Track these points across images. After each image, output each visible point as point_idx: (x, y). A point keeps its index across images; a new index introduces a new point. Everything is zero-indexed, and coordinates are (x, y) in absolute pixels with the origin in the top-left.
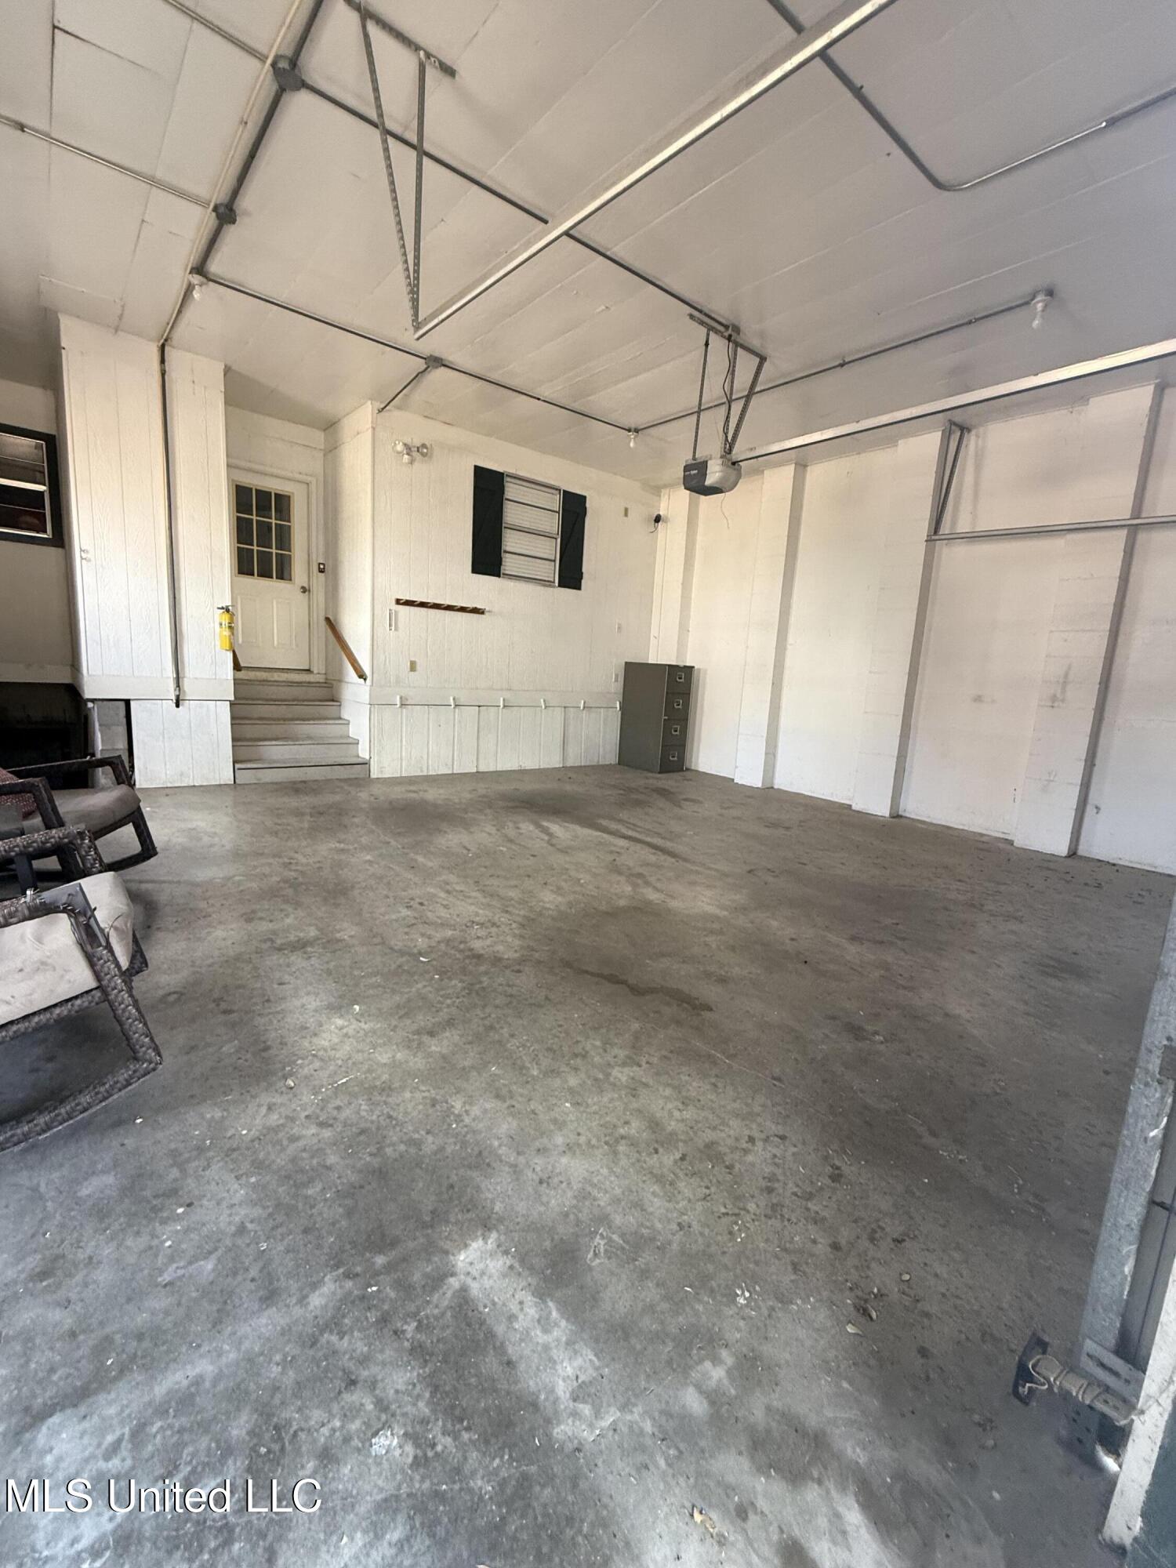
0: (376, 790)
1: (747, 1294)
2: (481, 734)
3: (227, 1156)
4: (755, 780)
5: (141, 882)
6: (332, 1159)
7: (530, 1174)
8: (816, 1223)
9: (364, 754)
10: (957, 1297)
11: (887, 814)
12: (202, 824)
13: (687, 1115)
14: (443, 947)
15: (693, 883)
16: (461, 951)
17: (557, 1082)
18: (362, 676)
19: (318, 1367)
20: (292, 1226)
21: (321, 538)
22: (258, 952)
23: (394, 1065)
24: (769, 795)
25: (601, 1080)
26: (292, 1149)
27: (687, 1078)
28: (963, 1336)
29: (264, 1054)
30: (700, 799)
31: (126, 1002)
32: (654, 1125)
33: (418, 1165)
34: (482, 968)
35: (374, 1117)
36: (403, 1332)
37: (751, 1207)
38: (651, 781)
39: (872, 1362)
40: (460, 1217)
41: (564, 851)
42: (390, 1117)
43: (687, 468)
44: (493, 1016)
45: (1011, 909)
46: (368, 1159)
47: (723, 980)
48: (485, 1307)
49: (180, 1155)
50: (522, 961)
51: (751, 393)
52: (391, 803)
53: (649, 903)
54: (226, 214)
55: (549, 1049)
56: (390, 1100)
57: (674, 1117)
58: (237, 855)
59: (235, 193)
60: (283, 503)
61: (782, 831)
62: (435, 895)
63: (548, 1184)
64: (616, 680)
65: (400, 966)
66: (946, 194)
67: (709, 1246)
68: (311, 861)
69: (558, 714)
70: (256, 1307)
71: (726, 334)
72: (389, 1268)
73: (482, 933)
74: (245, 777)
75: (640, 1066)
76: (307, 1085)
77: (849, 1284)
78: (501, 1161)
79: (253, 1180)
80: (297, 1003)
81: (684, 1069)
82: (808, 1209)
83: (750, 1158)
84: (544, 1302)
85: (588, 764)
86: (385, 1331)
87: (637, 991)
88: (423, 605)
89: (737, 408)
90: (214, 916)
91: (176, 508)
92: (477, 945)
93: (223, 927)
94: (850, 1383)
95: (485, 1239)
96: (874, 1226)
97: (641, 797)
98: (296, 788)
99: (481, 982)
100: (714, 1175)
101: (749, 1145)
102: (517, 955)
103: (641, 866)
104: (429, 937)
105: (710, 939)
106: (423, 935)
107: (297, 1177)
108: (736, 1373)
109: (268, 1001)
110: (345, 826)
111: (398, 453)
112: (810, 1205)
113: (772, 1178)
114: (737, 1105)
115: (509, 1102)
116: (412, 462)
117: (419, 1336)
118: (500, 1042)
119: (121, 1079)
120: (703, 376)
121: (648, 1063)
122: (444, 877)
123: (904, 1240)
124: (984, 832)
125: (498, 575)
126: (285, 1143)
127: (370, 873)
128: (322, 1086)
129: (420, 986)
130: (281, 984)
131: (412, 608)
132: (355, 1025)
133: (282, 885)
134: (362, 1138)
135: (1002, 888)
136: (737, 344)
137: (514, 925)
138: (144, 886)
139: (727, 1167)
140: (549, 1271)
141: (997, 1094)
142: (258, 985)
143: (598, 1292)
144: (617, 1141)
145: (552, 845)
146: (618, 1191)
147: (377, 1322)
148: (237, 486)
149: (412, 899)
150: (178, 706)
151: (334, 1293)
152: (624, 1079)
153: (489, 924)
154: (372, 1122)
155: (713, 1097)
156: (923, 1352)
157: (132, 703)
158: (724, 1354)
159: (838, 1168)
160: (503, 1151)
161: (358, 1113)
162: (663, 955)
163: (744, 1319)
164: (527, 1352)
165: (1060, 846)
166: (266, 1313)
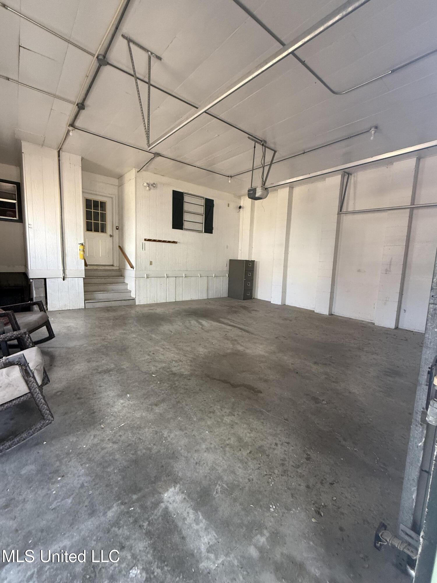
0: (138, 309)
1: (274, 507)
2: (177, 287)
3: (78, 456)
4: (279, 302)
5: (48, 348)
6: (117, 456)
7: (192, 460)
8: (301, 478)
9: (133, 295)
10: (354, 506)
11: (328, 314)
12: (72, 324)
13: (252, 435)
14: (161, 370)
15: (255, 343)
16: (168, 372)
17: (203, 423)
18: (132, 267)
19: (110, 541)
20: (101, 484)
21: (117, 217)
22: (92, 374)
23: (142, 418)
24: (284, 308)
25: (219, 422)
26: (103, 452)
27: (252, 420)
28: (356, 522)
29: (93, 415)
30: (258, 310)
31: (40, 398)
32: (240, 439)
33: (150, 458)
34: (175, 379)
35: (134, 439)
36: (143, 526)
37: (276, 471)
38: (240, 303)
39: (322, 534)
40: (165, 478)
41: (208, 331)
42: (140, 439)
43: (249, 191)
44: (180, 397)
45: (374, 350)
46: (131, 456)
47: (266, 381)
48: (174, 515)
49: (60, 456)
50: (191, 375)
51: (272, 163)
52: (143, 314)
53: (239, 351)
54: (81, 106)
55: (200, 410)
56: (140, 432)
57: (247, 436)
58: (86, 336)
59: (84, 100)
60: (103, 205)
61: (288, 321)
62: (159, 350)
63: (199, 464)
64: (226, 266)
65: (145, 379)
66: (337, 95)
67: (260, 488)
68: (112, 338)
69: (205, 278)
70: (87, 517)
71: (262, 144)
72: (138, 500)
73: (176, 364)
74: (89, 306)
75: (234, 416)
76: (109, 427)
77: (313, 502)
78: (181, 455)
79: (87, 465)
80: (106, 394)
81: (251, 417)
82: (297, 472)
83: (276, 452)
84: (197, 512)
85: (217, 297)
86: (136, 526)
87: (234, 386)
88: (154, 241)
89: (266, 168)
90: (76, 360)
91: (64, 208)
92: (174, 369)
93: (79, 365)
94: (313, 542)
95: (175, 487)
96: (322, 478)
97: (236, 310)
98: (108, 309)
99: (175, 384)
100: (262, 459)
101: (275, 447)
102: (189, 373)
103: (236, 336)
104: (156, 367)
105: (262, 365)
106: (154, 366)
107: (104, 464)
108: (269, 539)
109: (95, 394)
110: (126, 324)
111: (145, 186)
112: (298, 470)
113: (284, 460)
114: (271, 431)
115: (185, 432)
116: (150, 190)
117: (149, 527)
118: (182, 407)
119: (38, 427)
120: (254, 158)
121: (237, 414)
122: (162, 343)
123: (334, 484)
124: (364, 320)
125: (182, 229)
126: (100, 450)
127: (134, 342)
128: (114, 427)
129: (152, 386)
130: (100, 387)
131: (150, 242)
132: (128, 402)
133: (102, 347)
134: (129, 448)
135: (370, 342)
136: (265, 147)
137: (188, 361)
138: (50, 350)
139: (267, 455)
140: (199, 500)
141: (369, 423)
142: (91, 387)
143: (218, 508)
144: (225, 447)
145: (203, 329)
146: (226, 467)
147: (133, 522)
148: (86, 199)
149: (150, 352)
150: (64, 280)
151: (117, 511)
152: (228, 421)
153: (178, 361)
154: (133, 441)
155: (262, 427)
156: (341, 529)
157: (47, 280)
158: (265, 532)
159: (309, 455)
160: (182, 451)
161: (128, 437)
162: (244, 371)
163: (273, 517)
164: (190, 533)
165: (392, 325)
166: (90, 520)
